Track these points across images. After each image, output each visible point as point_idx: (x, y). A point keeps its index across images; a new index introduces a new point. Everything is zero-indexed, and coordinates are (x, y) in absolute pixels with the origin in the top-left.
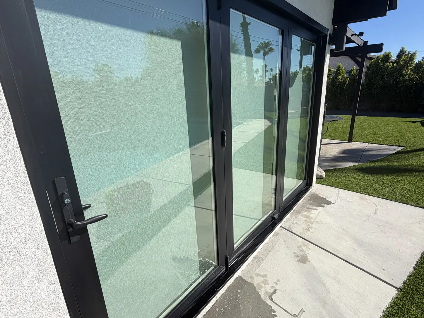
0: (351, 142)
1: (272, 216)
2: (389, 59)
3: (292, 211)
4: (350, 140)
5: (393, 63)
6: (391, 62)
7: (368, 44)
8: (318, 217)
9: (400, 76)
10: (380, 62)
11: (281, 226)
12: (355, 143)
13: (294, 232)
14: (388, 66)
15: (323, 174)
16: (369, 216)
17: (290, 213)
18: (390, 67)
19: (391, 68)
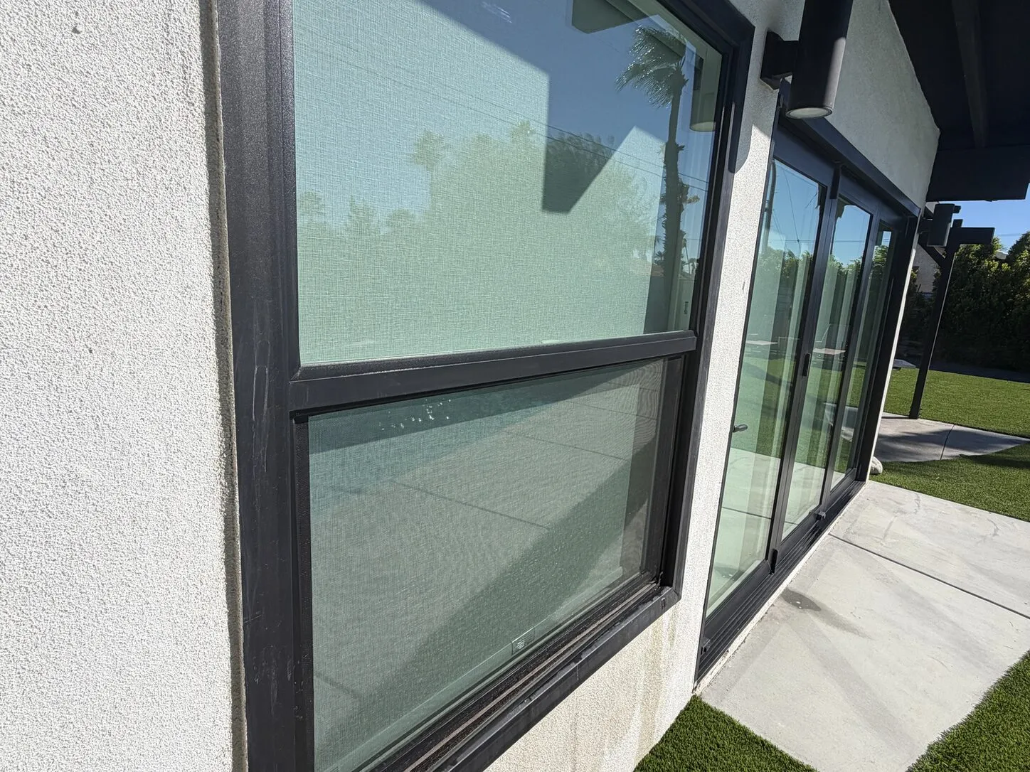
0: (916, 418)
1: (816, 512)
2: (992, 253)
3: (842, 515)
4: (914, 415)
5: (1001, 261)
6: (996, 259)
7: (963, 226)
8: (891, 528)
9: (1015, 293)
10: (970, 256)
11: (829, 534)
12: (925, 421)
13: (856, 544)
14: (989, 267)
15: (880, 467)
16: (984, 537)
17: (839, 517)
18: (993, 269)
19: (996, 272)
